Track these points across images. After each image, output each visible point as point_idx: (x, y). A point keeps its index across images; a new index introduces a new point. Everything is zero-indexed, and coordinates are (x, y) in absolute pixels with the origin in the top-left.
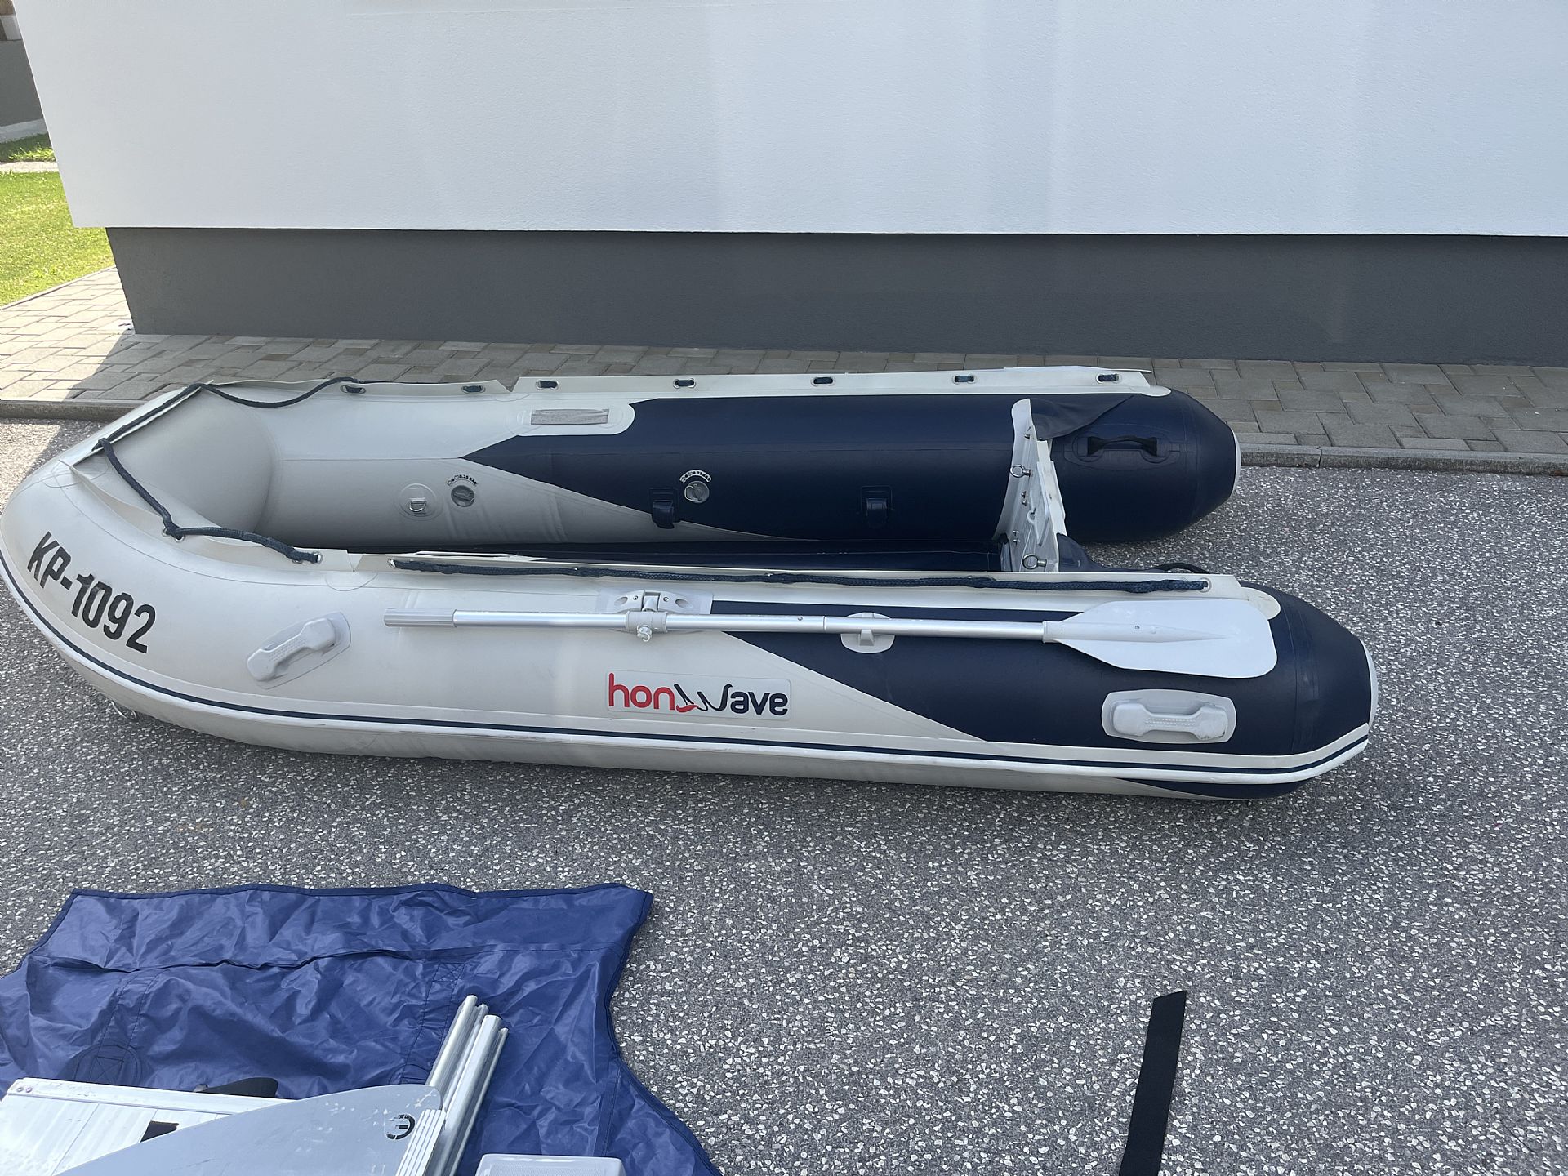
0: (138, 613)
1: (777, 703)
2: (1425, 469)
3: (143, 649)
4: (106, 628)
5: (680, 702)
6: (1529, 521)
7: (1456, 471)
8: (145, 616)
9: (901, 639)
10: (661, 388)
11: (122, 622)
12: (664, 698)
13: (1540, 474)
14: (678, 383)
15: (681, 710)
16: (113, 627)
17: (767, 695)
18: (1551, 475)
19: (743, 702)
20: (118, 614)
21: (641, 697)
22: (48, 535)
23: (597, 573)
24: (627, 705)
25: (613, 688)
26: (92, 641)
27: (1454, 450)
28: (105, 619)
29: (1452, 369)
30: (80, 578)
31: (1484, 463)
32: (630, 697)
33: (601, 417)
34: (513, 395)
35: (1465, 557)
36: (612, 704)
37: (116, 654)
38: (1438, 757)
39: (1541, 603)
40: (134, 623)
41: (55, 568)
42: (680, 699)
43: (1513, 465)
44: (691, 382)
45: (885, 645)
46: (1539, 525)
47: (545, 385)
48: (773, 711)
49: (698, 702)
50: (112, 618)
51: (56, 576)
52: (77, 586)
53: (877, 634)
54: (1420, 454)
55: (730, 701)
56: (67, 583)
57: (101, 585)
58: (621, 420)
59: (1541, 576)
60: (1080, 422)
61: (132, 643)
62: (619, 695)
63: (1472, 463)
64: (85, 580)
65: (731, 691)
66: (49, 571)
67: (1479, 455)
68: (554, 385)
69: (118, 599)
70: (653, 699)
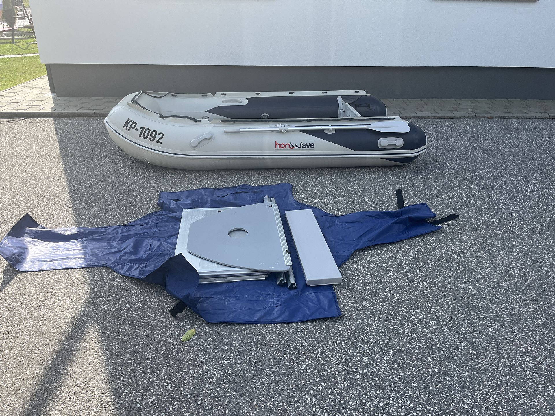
0: (159, 134)
1: (312, 145)
2: (423, 118)
3: (161, 143)
4: (150, 139)
5: (291, 147)
6: (446, 126)
7: (429, 118)
8: (161, 135)
9: (337, 130)
10: (252, 95)
11: (154, 137)
12: (287, 146)
13: (447, 118)
14: (256, 94)
15: (291, 148)
16: (152, 138)
17: (310, 144)
18: (449, 118)
19: (305, 146)
20: (153, 135)
21: (282, 146)
22: (129, 119)
23: (269, 121)
24: (279, 148)
25: (276, 144)
26: (146, 143)
27: (428, 114)
28: (149, 136)
29: (423, 100)
30: (141, 128)
31: (434, 116)
32: (280, 146)
33: (240, 101)
34: (214, 97)
35: (434, 131)
36: (276, 148)
37: (154, 145)
38: (436, 159)
39: (451, 138)
40: (158, 137)
41: (133, 126)
42: (292, 147)
43: (441, 117)
44: (260, 94)
45: (334, 132)
46: (448, 126)
47: (222, 94)
48: (311, 147)
49: (295, 146)
50: (151, 136)
51: (133, 128)
52: (140, 130)
53: (333, 129)
54: (421, 115)
55: (302, 146)
56: (137, 129)
57: (148, 129)
58: (245, 102)
59: (450, 134)
60: (353, 101)
61: (158, 141)
62: (278, 146)
63: (432, 116)
64: (143, 128)
65: (302, 144)
66: (131, 127)
67: (433, 115)
68: (225, 94)
69: (153, 132)
70: (285, 146)
